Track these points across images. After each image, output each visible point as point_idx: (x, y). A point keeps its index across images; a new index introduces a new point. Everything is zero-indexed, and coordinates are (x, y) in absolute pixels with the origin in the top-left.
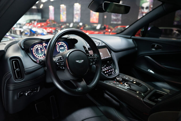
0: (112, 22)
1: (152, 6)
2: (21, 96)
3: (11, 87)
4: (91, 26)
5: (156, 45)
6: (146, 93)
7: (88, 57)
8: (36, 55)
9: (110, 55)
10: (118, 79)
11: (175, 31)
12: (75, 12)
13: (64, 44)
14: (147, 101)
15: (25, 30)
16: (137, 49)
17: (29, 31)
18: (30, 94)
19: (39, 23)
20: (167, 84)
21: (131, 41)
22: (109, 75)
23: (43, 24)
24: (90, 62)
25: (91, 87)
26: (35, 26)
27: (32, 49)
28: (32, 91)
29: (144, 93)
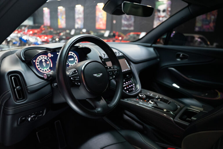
0: (123, 28)
1: (169, 9)
2: (22, 121)
3: (11, 111)
4: (97, 33)
5: (181, 55)
6: (176, 112)
7: (107, 70)
8: (40, 68)
9: (129, 67)
10: (141, 96)
11: (197, 38)
12: (77, 16)
13: (73, 54)
14: (179, 120)
15: (13, 39)
16: (158, 59)
17: (18, 39)
18: (34, 119)
19: (30, 30)
20: (196, 100)
21: (152, 49)
22: (129, 92)
23: (36, 31)
24: (109, 76)
25: (112, 106)
26: (25, 34)
27: (34, 61)
28: (37, 115)
29: (173, 111)
